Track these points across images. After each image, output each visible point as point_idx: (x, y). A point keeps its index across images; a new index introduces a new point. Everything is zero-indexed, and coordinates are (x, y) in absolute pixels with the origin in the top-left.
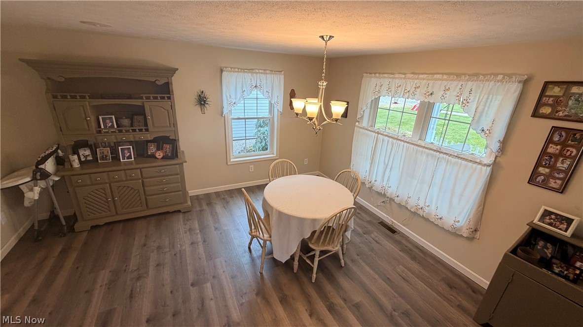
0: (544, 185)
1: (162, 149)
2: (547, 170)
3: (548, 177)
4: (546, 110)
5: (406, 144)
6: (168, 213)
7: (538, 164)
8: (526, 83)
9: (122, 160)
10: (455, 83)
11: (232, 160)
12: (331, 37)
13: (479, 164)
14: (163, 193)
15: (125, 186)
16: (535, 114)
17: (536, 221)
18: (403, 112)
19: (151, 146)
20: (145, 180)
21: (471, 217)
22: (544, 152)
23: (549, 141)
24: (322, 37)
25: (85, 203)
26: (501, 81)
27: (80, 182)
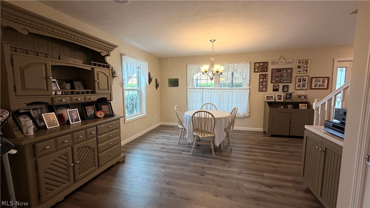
0: (262, 91)
1: (101, 109)
2: (262, 86)
3: (263, 88)
4: (257, 70)
5: (217, 90)
6: (113, 166)
7: (259, 85)
8: (250, 63)
9: (71, 123)
10: (231, 65)
11: (127, 120)
12: (214, 40)
13: (246, 89)
14: (111, 147)
15: (83, 147)
16: (255, 72)
17: (266, 100)
18: (207, 79)
19: (89, 109)
20: (99, 137)
21: (248, 108)
22: (260, 82)
23: (260, 78)
24: (211, 41)
25: (46, 178)
26: (245, 63)
27: (49, 148)
